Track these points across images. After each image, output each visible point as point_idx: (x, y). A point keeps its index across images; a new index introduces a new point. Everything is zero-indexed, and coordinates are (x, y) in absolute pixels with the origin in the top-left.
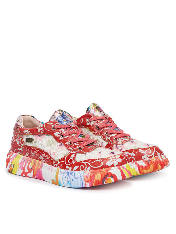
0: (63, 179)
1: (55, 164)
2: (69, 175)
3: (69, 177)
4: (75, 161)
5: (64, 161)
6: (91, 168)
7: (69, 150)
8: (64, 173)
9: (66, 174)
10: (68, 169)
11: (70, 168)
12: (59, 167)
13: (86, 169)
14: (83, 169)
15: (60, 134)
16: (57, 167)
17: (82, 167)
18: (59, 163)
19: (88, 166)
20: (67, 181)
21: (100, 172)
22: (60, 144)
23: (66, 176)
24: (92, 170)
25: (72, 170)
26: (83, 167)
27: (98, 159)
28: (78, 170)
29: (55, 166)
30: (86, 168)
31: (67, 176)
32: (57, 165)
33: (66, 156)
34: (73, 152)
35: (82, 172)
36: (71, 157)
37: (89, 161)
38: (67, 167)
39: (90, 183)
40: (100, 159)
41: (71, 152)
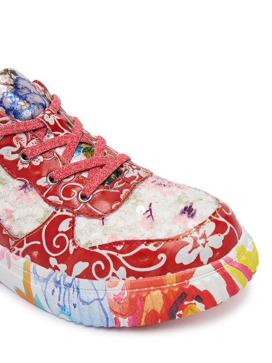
0: (45, 296)
1: (17, 249)
2: (63, 290)
3: (62, 296)
4: (74, 243)
5: (41, 242)
6: (130, 273)
7: (50, 203)
8: (46, 280)
9: (51, 285)
10: (56, 268)
11: (63, 267)
12: (28, 256)
13: (114, 275)
14: (102, 273)
15: (17, 152)
16: (23, 256)
17: (98, 266)
18: (26, 245)
19: (118, 264)
20: (59, 305)
21: (159, 285)
22: (22, 183)
23: (53, 291)
24: (132, 278)
25: (69, 272)
26: (103, 268)
27: (149, 242)
28: (86, 275)
29: (16, 252)
30: (112, 270)
31: (57, 290)
32: (21, 250)
33: (45, 226)
34: (65, 213)
35: (100, 283)
36: (60, 229)
37: (119, 248)
38: (53, 262)
39: (131, 317)
40: (152, 241)
41: (59, 213)
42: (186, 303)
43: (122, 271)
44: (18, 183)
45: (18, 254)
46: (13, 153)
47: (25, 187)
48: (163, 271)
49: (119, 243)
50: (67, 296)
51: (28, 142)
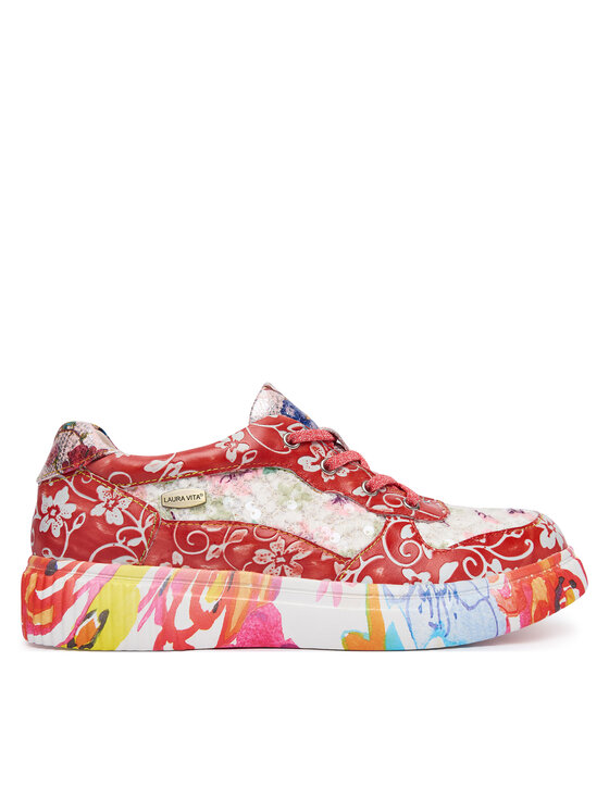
0: (408, 619)
1: (349, 573)
2: (434, 601)
3: (435, 609)
4: (429, 548)
5: (384, 553)
6: (505, 565)
7: (378, 513)
8: (408, 597)
9: (416, 601)
10: (415, 580)
11: (425, 576)
12: (368, 579)
13: (489, 569)
14: (476, 571)
15: (318, 463)
16: (360, 580)
17: (469, 563)
18: (364, 564)
19: (489, 558)
20: (431, 624)
21: (538, 572)
22: (334, 497)
23: (420, 607)
24: (508, 570)
25: (435, 580)
26: (475, 564)
27: (509, 531)
28: (459, 575)
29: (347, 578)
30: (486, 564)
31: (426, 606)
32: (357, 572)
33: (385, 533)
34: (399, 520)
35: (477, 580)
36: (403, 537)
37: (483, 541)
38: (409, 574)
39: (522, 614)
40: (512, 529)
41: (393, 521)
42: (565, 589)
43: (496, 564)
44: (327, 497)
45: (350, 580)
46: (313, 464)
47: (338, 500)
48: (533, 558)
49: (481, 537)
50: (441, 607)
51: (326, 452)
